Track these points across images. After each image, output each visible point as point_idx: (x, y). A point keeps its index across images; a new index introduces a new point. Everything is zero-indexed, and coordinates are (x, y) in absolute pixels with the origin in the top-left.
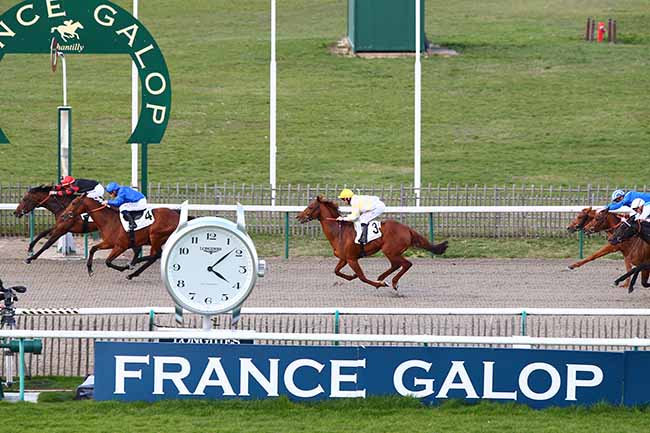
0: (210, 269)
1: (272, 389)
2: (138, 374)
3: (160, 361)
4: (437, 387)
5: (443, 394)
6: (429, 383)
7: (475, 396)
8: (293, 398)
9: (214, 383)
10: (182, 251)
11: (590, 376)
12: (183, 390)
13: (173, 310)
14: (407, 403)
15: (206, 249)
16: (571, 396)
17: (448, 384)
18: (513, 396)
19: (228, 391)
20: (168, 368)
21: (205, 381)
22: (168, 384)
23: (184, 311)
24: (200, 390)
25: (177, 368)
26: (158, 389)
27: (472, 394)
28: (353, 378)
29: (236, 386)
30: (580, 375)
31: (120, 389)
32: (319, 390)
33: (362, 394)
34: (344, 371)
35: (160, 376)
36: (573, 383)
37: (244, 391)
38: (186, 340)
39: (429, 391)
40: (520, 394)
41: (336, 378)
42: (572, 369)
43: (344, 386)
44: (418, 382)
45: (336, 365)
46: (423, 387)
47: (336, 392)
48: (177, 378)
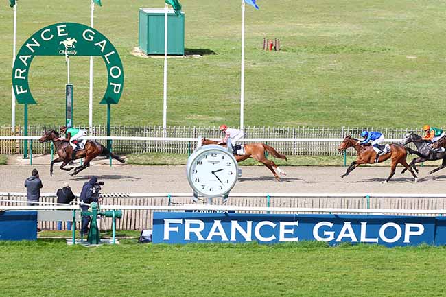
0: (213, 172)
1: (248, 237)
2: (176, 229)
3: (188, 222)
4: (336, 236)
5: (339, 239)
6: (332, 234)
7: (356, 241)
8: (259, 242)
9: (217, 234)
10: (198, 163)
11: (417, 229)
12: (200, 238)
13: (192, 194)
14: (320, 244)
15: (211, 162)
16: (407, 240)
17: (342, 234)
18: (376, 240)
19: (225, 238)
20: (192, 226)
21: (212, 233)
22: (192, 234)
23: (198, 195)
24: (209, 238)
25: (197, 226)
26: (187, 237)
27: (354, 239)
28: (291, 231)
29: (229, 235)
30: (412, 229)
31: (166, 237)
32: (273, 237)
33: (296, 239)
34: (286, 227)
35: (188, 230)
36: (408, 233)
37: (233, 238)
38: (199, 211)
39: (332, 238)
40: (380, 239)
41: (283, 231)
42: (408, 226)
43: (287, 235)
44: (326, 233)
45: (283, 224)
46: (328, 236)
47: (282, 239)
48: (197, 231)
